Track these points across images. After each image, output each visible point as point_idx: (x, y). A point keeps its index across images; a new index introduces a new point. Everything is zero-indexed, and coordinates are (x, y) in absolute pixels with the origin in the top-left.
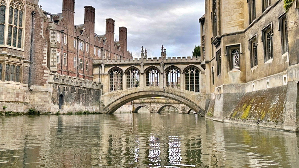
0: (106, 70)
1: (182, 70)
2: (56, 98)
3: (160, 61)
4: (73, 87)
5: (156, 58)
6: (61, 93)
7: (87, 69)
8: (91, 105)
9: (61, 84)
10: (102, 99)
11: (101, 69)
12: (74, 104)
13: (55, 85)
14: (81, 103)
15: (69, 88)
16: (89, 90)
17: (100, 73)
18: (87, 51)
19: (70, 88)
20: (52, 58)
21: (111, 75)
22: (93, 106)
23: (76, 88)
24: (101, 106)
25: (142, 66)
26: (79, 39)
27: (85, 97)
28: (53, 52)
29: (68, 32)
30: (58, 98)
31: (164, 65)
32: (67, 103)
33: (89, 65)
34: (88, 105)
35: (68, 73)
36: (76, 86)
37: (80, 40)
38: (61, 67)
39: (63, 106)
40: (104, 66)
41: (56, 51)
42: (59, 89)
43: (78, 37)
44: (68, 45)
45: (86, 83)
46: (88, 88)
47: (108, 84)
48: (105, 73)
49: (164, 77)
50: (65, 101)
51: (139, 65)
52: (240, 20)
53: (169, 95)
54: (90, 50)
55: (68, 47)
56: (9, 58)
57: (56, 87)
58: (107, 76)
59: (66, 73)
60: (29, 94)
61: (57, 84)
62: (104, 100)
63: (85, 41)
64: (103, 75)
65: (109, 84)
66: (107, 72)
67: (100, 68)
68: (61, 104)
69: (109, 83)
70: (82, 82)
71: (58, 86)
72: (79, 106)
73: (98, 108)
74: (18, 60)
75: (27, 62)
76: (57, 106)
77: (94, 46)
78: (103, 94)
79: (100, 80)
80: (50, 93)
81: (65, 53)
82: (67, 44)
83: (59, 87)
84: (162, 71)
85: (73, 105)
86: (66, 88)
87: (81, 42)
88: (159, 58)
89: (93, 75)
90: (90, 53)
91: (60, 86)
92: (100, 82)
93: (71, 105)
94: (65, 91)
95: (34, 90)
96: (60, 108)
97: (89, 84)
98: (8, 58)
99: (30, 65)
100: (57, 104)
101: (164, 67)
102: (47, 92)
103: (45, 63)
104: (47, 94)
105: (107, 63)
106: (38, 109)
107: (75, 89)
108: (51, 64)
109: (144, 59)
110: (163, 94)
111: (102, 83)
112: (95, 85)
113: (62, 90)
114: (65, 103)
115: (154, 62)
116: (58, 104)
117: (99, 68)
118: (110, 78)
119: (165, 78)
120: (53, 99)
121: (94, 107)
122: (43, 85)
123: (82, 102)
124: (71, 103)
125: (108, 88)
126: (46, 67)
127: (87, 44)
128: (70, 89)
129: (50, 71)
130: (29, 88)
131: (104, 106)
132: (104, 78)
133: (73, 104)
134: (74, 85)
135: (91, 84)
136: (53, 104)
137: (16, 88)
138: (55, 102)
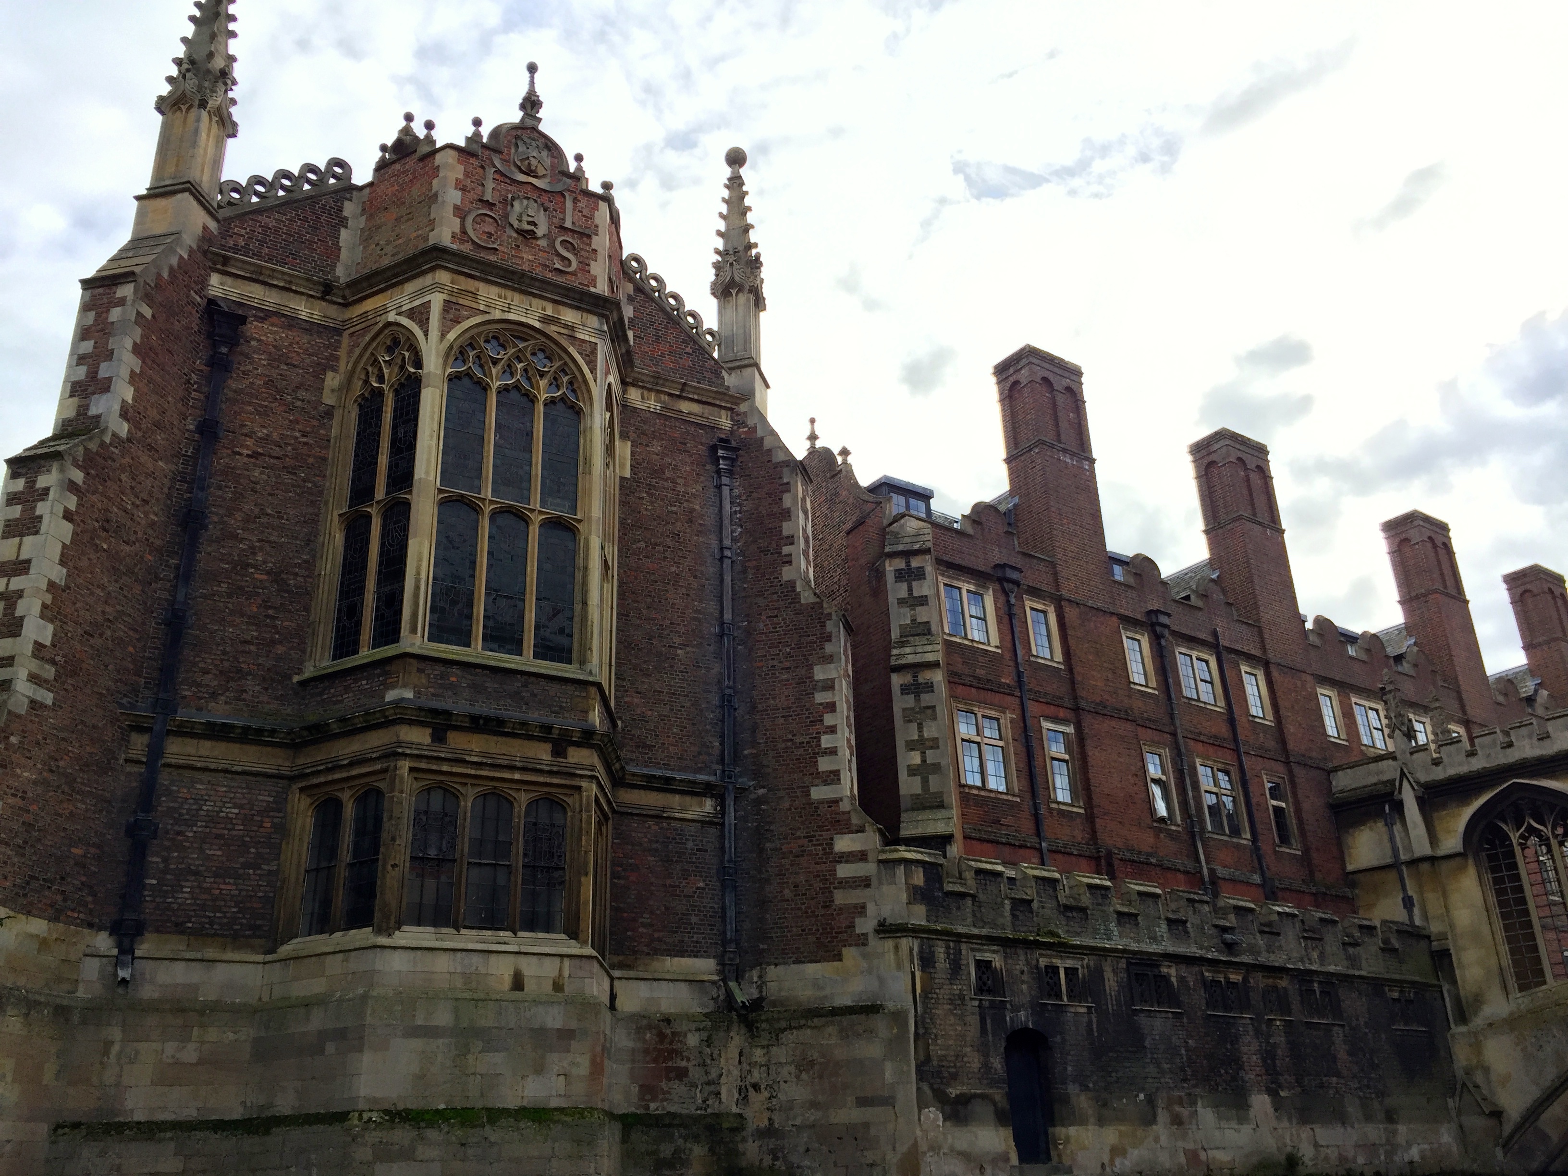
0: (1439, 827)
2: (974, 1061)
4: (1142, 967)
6: (1024, 1018)
7: (1284, 839)
8: (1368, 1118)
9: (1006, 944)
10: (1463, 1055)
11: (1397, 828)
12: (1185, 1112)
13: (940, 951)
14: (1260, 1102)
15: (1097, 974)
16: (1322, 989)
17: (1403, 857)
18: (1255, 710)
19: (1108, 974)
20: (911, 746)
21: (1491, 858)
22: (1390, 1117)
23: (1172, 971)
24: (1476, 1122)
26: (1166, 632)
28: (909, 701)
29: (1056, 580)
30: (997, 1063)
32: (1105, 1105)
33: (1298, 811)
34: (1342, 1119)
36: (1169, 957)
37: (1174, 633)
39: (1060, 1131)
40: (1421, 802)
42: (990, 981)
43: (1157, 612)
44: (1070, 669)
45: (1270, 931)
46: (1303, 977)
47: (1486, 930)
48: (1441, 852)
50: (1072, 1089)
54: (1282, 703)
55: (1073, 682)
56: (439, 737)
57: (956, 967)
58: (1463, 868)
60: (731, 1040)
61: (959, 937)
62: (1487, 1070)
63: (1221, 642)
64: (1425, 867)
65: (1500, 935)
66: (1452, 842)
67: (1389, 825)
68: (1032, 1120)
69: (1498, 924)
70: (1231, 920)
71: (972, 954)
72: (1247, 1129)
73: (1446, 1137)
74: (543, 753)
75: (691, 790)
76: (992, 1140)
77: (1309, 678)
78: (1463, 1018)
79: (1416, 911)
80: (898, 1017)
81: (1056, 720)
82: (1059, 657)
83: (983, 966)
85: (1177, 1121)
86: (1071, 972)
87: (1194, 654)
89: (1351, 879)
90: (1291, 729)
91: (997, 961)
92: (1418, 922)
93: (1150, 1120)
94: (1059, 996)
95: (774, 1004)
96: (1033, 1148)
97: (1310, 937)
98: (427, 740)
99: (721, 807)
100: (984, 1113)
102: (872, 1009)
103: (833, 776)
104: (872, 1032)
105: (1439, 774)
107: (1166, 978)
108: (908, 786)
111: (1435, 928)
112: (1373, 946)
113: (1023, 990)
114: (1083, 1102)
116: (1002, 1118)
117: (1380, 825)
118: (1497, 881)
120: (930, 1073)
121: (1405, 1129)
122: (839, 957)
123: (1273, 1093)
124: (1151, 1101)
125: (1493, 961)
126: (852, 807)
127: (1244, 668)
128: (1111, 982)
130: (728, 993)
131: (1497, 1115)
132: (1445, 895)
133: (1168, 1107)
134: (1153, 948)
135: (1332, 941)
136: (933, 1115)
137: (518, 983)
138: (964, 1100)
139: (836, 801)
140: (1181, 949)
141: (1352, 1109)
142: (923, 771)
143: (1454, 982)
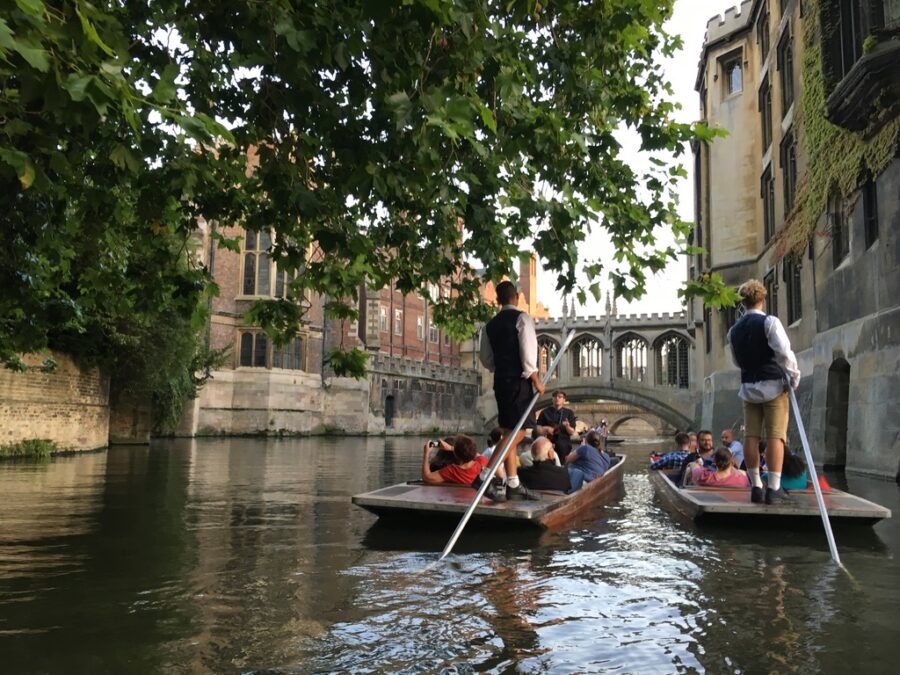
1: (651, 343)
2: (379, 403)
3: (602, 324)
4: (415, 381)
5: (594, 317)
6: (390, 393)
7: (447, 342)
8: (455, 418)
9: (389, 375)
10: (479, 404)
12: (418, 415)
13: (376, 377)
14: (434, 414)
15: (406, 382)
16: (451, 386)
19: (408, 382)
20: (370, 321)
22: (460, 419)
23: (421, 382)
24: (478, 420)
25: (564, 335)
27: (443, 402)
28: (371, 308)
30: (384, 403)
31: (611, 331)
32: (403, 413)
34: (450, 418)
35: (405, 351)
36: (421, 378)
38: (389, 340)
39: (394, 419)
41: (377, 305)
42: (385, 384)
45: (443, 371)
46: (448, 383)
49: (611, 357)
50: (397, 410)
51: (557, 331)
52: (749, 235)
53: (621, 395)
59: (401, 350)
60: (324, 394)
61: (379, 373)
62: (484, 408)
67: (474, 340)
68: (389, 416)
70: (435, 369)
71: (382, 378)
72: (430, 420)
73: (471, 424)
75: (318, 330)
76: (381, 420)
78: (481, 394)
79: (476, 365)
80: (366, 392)
81: (399, 309)
83: (384, 381)
84: (607, 345)
85: (416, 418)
86: (401, 382)
88: (602, 317)
89: (461, 354)
91: (386, 378)
92: (476, 368)
93: (412, 417)
94: (397, 388)
95: (334, 386)
96: (388, 423)
97: (451, 372)
99: (324, 335)
100: (380, 414)
101: (611, 336)
102: (359, 390)
103: (354, 331)
104: (359, 395)
106: (343, 425)
107: (419, 383)
108: (368, 332)
109: (568, 318)
110: (609, 393)
112: (465, 375)
113: (391, 386)
114: (399, 413)
115: (591, 324)
116: (384, 416)
117: (472, 340)
119: (615, 358)
120: (371, 405)
121: (463, 422)
123: (437, 411)
124: (412, 413)
126: (357, 339)
128: (408, 384)
129: (366, 348)
130: (323, 383)
131: (484, 419)
133: (415, 415)
134: (417, 375)
135: (456, 373)
136: (371, 415)
137: (295, 382)
138: (377, 411)
139: (354, 337)
140: (424, 376)
141: (453, 417)
142: (373, 328)
143: (481, 384)
